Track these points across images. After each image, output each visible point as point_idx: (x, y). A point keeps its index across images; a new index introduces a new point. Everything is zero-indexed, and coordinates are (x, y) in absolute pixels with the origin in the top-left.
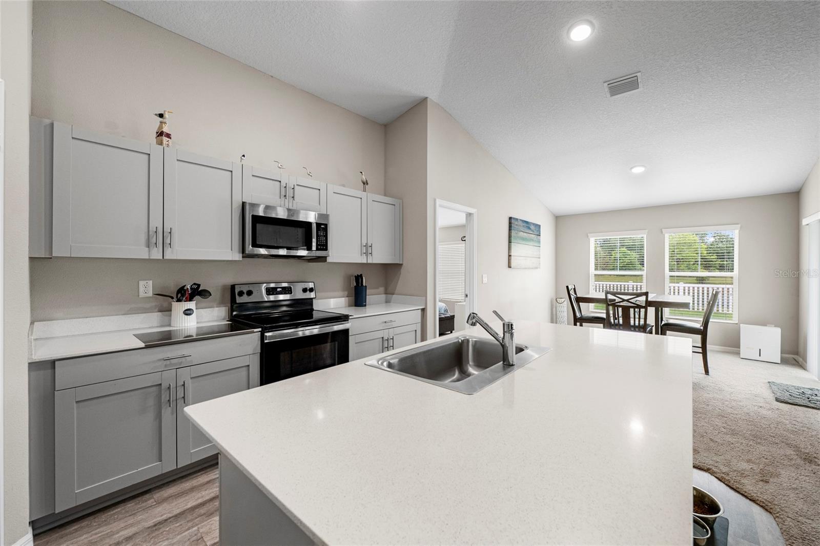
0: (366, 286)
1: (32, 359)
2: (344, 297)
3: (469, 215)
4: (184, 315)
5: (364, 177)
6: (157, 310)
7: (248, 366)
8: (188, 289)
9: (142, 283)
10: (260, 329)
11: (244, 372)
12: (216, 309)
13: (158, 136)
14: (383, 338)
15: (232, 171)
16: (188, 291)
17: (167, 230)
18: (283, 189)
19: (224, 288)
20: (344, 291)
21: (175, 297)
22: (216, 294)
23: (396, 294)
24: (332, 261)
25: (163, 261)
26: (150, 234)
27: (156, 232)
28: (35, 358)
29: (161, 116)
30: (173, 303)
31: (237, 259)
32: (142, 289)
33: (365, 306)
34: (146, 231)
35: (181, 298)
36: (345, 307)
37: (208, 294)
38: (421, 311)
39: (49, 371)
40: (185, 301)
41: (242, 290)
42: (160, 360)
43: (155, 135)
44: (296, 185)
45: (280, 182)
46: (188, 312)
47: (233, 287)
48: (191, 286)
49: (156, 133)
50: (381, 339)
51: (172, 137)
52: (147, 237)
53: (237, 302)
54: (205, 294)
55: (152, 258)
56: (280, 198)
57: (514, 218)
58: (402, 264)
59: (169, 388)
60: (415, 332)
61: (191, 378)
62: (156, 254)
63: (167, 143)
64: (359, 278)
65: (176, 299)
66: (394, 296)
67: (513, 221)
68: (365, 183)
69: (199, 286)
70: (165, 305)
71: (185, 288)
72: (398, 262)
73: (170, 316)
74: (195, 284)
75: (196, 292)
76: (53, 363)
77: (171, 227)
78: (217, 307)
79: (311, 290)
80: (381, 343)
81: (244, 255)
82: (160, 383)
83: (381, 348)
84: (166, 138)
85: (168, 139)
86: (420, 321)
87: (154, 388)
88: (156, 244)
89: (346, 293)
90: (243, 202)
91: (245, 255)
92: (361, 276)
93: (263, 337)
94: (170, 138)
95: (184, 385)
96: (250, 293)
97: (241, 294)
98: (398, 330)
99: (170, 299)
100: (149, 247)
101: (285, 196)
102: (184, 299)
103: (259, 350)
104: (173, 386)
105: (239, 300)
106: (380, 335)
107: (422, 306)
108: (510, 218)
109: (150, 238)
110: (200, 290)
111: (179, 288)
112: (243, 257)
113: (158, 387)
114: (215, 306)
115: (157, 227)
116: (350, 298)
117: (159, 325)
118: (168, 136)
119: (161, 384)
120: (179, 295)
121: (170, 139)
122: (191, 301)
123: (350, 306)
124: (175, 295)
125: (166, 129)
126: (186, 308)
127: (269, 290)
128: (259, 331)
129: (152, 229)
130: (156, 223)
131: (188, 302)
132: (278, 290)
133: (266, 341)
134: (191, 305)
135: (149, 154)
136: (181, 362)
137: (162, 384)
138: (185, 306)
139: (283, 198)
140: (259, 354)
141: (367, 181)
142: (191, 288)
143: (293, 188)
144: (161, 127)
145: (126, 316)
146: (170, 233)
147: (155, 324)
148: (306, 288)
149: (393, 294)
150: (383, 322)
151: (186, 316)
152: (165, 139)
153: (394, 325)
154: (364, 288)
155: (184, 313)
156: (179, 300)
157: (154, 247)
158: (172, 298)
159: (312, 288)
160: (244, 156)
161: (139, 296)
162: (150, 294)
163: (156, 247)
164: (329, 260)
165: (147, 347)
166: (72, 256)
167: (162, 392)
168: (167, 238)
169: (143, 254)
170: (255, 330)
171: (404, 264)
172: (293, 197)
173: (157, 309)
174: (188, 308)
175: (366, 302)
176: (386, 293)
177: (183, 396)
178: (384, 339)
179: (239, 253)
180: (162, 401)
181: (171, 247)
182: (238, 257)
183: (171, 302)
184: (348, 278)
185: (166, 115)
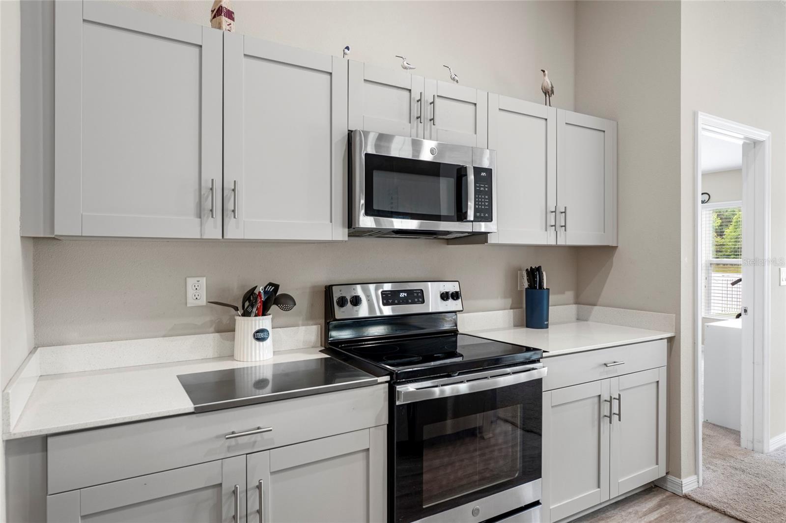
0: (548, 289)
1: (9, 433)
2: (505, 309)
3: (752, 146)
4: (254, 341)
5: (547, 79)
6: (212, 329)
7: (368, 449)
8: (260, 292)
9: (191, 282)
10: (387, 378)
11: (359, 463)
12: (302, 329)
13: (214, 17)
14: (600, 396)
15: (331, 74)
16: (261, 299)
17: (229, 185)
18: (415, 106)
19: (314, 290)
20: (505, 297)
21: (240, 308)
22: (302, 302)
23: (600, 306)
24: (496, 242)
25: (224, 243)
26: (202, 193)
27: (212, 189)
28: (15, 432)
30: (237, 318)
31: (340, 238)
32: (191, 292)
33: (547, 327)
34: (197, 187)
35: (249, 310)
36: (509, 328)
37: (291, 303)
38: (668, 342)
39: (39, 455)
40: (256, 316)
41: (343, 295)
42: (218, 437)
43: (209, 16)
44: (436, 97)
45: (410, 90)
46: (260, 336)
47: (328, 290)
48: (265, 288)
49: (210, 13)
50: (596, 400)
51: (235, 16)
52: (197, 200)
53: (337, 317)
54: (285, 301)
55: (205, 237)
56: (410, 123)
58: (617, 247)
59: (235, 492)
60: (655, 385)
61: (272, 473)
62: (212, 231)
63: (228, 28)
64: (534, 274)
65: (242, 311)
66: (596, 308)
68: (548, 93)
69: (276, 287)
70: (225, 320)
71: (256, 292)
72: (610, 244)
73: (233, 339)
74: (270, 284)
75: (272, 300)
76: (42, 442)
77: (235, 180)
78: (303, 325)
79: (456, 296)
80: (596, 407)
81: (352, 230)
82: (219, 482)
83: (596, 416)
84: (227, 19)
85: (230, 21)
86: (665, 364)
87: (210, 491)
88: (212, 210)
89: (509, 301)
90: (349, 130)
91: (355, 231)
92: (539, 269)
93: (392, 394)
94: (233, 19)
95: (259, 487)
96: (354, 301)
97: (342, 302)
98: (627, 381)
99: (233, 310)
100: (200, 217)
101: (419, 118)
102: (254, 310)
103: (385, 420)
104: (241, 488)
105: (341, 313)
106: (593, 390)
107: (665, 331)
109: (203, 200)
110: (277, 294)
111: (246, 291)
112: (350, 235)
113: (216, 490)
114: (300, 322)
115: (213, 180)
116: (515, 310)
117: (216, 356)
118: (230, 15)
119: (221, 485)
120: (247, 304)
121: (231, 22)
122: (265, 315)
123: (517, 325)
124: (241, 305)
125: (226, 5)
126: (257, 329)
127: (387, 295)
128: (386, 382)
129: (206, 184)
130: (211, 172)
131: (261, 318)
132: (402, 295)
133: (398, 403)
134: (265, 322)
135: (201, 46)
136: (255, 442)
137: (223, 485)
138: (255, 325)
139: (415, 122)
140: (386, 426)
141: (552, 87)
142: (265, 292)
143: (433, 103)
145: (167, 338)
146: (234, 190)
147: (210, 353)
148: (447, 293)
149: (595, 305)
150: (601, 365)
151: (257, 343)
152: (224, 20)
153: (620, 370)
154: (545, 292)
155: (254, 336)
156: (246, 314)
157: (208, 217)
158: (236, 309)
159: (457, 292)
160: (347, 48)
161: (186, 304)
162: (203, 301)
163: (212, 217)
164: (492, 239)
165: (198, 411)
166: (83, 235)
167: (224, 500)
168: (229, 199)
169: (189, 228)
170: (380, 379)
171: (620, 247)
172: (432, 120)
173: (214, 326)
174: (261, 328)
175: (547, 320)
176: (577, 302)
177: (258, 508)
178: (602, 400)
179: (343, 226)
180: (224, 517)
181: (235, 217)
182: (340, 234)
183: (234, 316)
184: (514, 275)
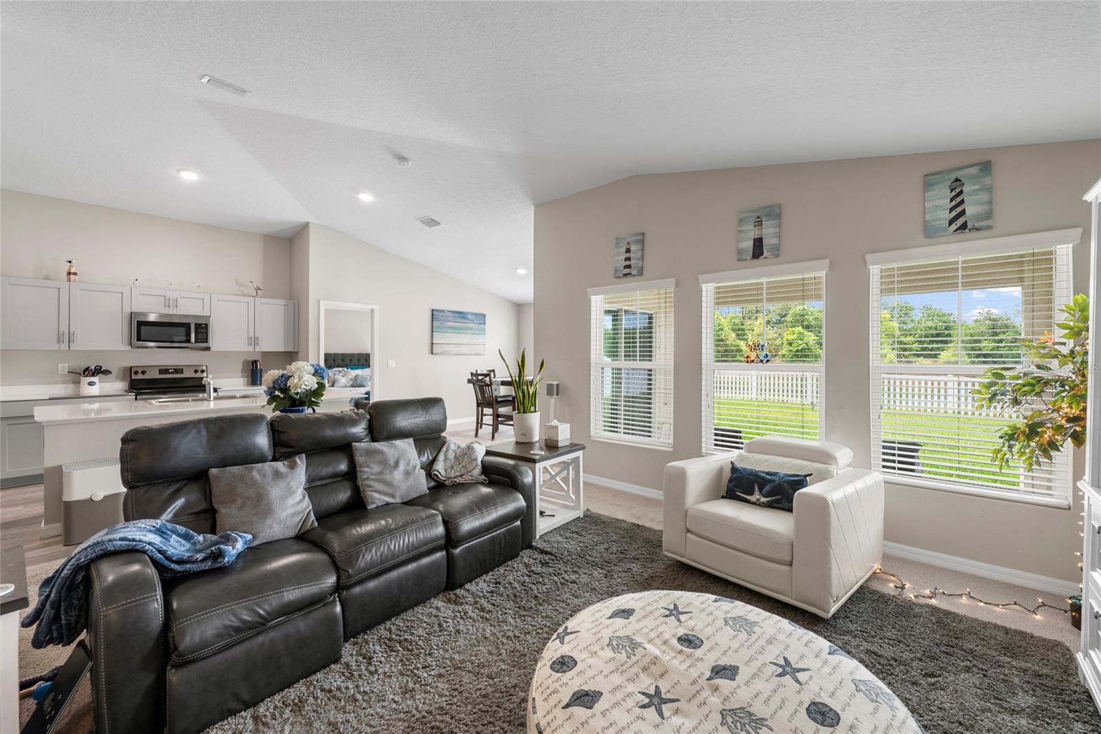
0: (261, 370)
4: (88, 385)
6: (69, 382)
8: (92, 369)
9: (59, 365)
12: (117, 383)
13: (68, 275)
15: (122, 293)
16: (93, 371)
17: (72, 332)
18: (167, 301)
19: (122, 369)
22: (116, 373)
24: (217, 350)
25: (71, 351)
26: (59, 335)
27: (64, 334)
29: (70, 262)
30: (81, 378)
32: (60, 368)
34: (56, 333)
35: (87, 375)
37: (110, 373)
40: (90, 377)
41: (137, 370)
43: (66, 274)
44: (177, 298)
45: (165, 296)
46: (91, 384)
47: (130, 369)
48: (95, 367)
51: (77, 275)
52: (57, 337)
54: (107, 372)
55: (61, 349)
57: (437, 310)
58: (298, 352)
62: (64, 347)
63: (74, 279)
64: (253, 363)
65: (83, 375)
67: (435, 313)
69: (101, 367)
70: (76, 379)
71: (90, 368)
72: (293, 351)
73: (79, 386)
74: (97, 366)
75: (98, 371)
77: (75, 330)
78: (118, 381)
79: (202, 371)
81: (132, 346)
84: (74, 276)
88: (64, 341)
89: (246, 374)
90: (131, 312)
92: (255, 360)
96: (143, 373)
97: (136, 373)
100: (58, 343)
101: (169, 306)
102: (89, 375)
105: (134, 377)
108: (433, 310)
109: (60, 337)
110: (102, 370)
111: (85, 368)
112: (131, 348)
114: (116, 380)
115: (64, 330)
116: (247, 378)
118: (75, 274)
120: (86, 373)
121: (76, 277)
122: (95, 377)
123: (248, 385)
124: (83, 372)
125: (73, 270)
127: (161, 370)
129: (61, 332)
130: (64, 328)
131: (92, 377)
132: (170, 371)
134: (95, 379)
135: (59, 288)
138: (89, 380)
139: (167, 307)
142: (95, 369)
144: (70, 269)
146: (74, 334)
148: (197, 370)
151: (90, 386)
152: (72, 276)
154: (259, 371)
156: (85, 376)
157: (62, 343)
158: (80, 374)
159: (204, 370)
160: (136, 280)
161: (58, 372)
162: (65, 372)
163: (64, 343)
164: (213, 349)
168: (72, 337)
169: (55, 347)
171: (300, 352)
172: (176, 306)
173: (72, 382)
174: (92, 381)
175: (260, 382)
179: (128, 345)
181: (75, 343)
182: (127, 348)
184: (245, 363)
185: (74, 261)
